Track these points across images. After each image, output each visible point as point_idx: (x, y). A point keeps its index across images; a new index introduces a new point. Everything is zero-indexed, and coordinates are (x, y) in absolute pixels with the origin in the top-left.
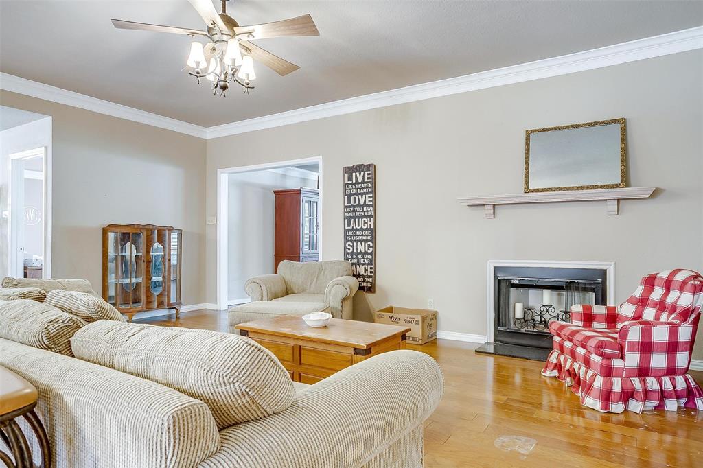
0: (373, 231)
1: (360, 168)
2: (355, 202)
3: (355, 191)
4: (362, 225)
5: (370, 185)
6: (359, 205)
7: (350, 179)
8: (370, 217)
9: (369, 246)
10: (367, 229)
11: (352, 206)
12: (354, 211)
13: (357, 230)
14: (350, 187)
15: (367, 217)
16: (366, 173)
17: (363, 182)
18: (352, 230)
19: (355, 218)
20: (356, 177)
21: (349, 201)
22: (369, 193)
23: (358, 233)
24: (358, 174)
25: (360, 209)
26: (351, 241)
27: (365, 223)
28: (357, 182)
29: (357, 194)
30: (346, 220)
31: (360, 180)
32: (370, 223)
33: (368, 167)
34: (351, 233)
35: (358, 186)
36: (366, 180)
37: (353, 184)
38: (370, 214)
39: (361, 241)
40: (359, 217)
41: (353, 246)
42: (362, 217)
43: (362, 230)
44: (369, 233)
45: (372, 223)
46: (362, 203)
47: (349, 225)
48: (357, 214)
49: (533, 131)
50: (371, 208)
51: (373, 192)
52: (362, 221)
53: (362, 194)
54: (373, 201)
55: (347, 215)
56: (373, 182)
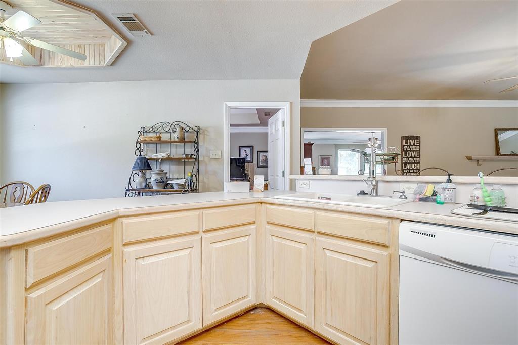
1: (412, 138)
2: (409, 155)
3: (409, 149)
4: (413, 167)
5: (418, 147)
6: (411, 157)
7: (406, 142)
8: (418, 163)
10: (416, 170)
11: (407, 157)
12: (408, 160)
13: (410, 170)
14: (406, 147)
15: (416, 163)
16: (416, 140)
17: (414, 145)
18: (407, 170)
19: (409, 163)
20: (410, 142)
21: (406, 154)
22: (417, 151)
23: (411, 171)
24: (411, 140)
25: (412, 159)
27: (415, 166)
28: (410, 145)
29: (411, 151)
30: (403, 165)
31: (412, 144)
33: (418, 138)
34: (406, 171)
35: (411, 147)
36: (416, 144)
37: (408, 145)
38: (418, 162)
40: (411, 163)
42: (413, 163)
43: (413, 170)
44: (418, 171)
45: (419, 166)
46: (413, 156)
47: (405, 167)
48: (410, 162)
50: (419, 159)
51: (420, 151)
52: (413, 165)
53: (413, 151)
54: (420, 155)
55: (404, 162)
56: (420, 145)
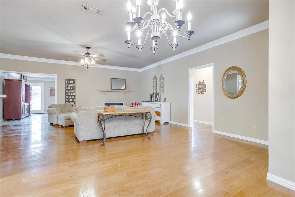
0: (75, 96)
1: (71, 80)
2: (69, 88)
4: (71, 94)
5: (74, 84)
6: (70, 89)
8: (74, 92)
9: (74, 100)
10: (73, 95)
13: (70, 95)
14: (67, 84)
15: (73, 92)
16: (73, 81)
17: (72, 83)
18: (68, 95)
21: (67, 88)
24: (70, 81)
26: (68, 98)
27: (72, 94)
28: (70, 83)
29: (70, 86)
30: (66, 93)
31: (71, 83)
32: (74, 94)
33: (74, 80)
34: (68, 96)
36: (73, 83)
37: (68, 83)
38: (74, 91)
39: (71, 99)
40: (70, 92)
41: (68, 100)
42: (71, 92)
43: (71, 95)
44: (74, 96)
46: (71, 89)
47: (67, 94)
48: (70, 91)
49: (112, 78)
51: (75, 86)
52: (71, 93)
53: (72, 86)
54: (75, 88)
55: (66, 91)
56: (75, 84)
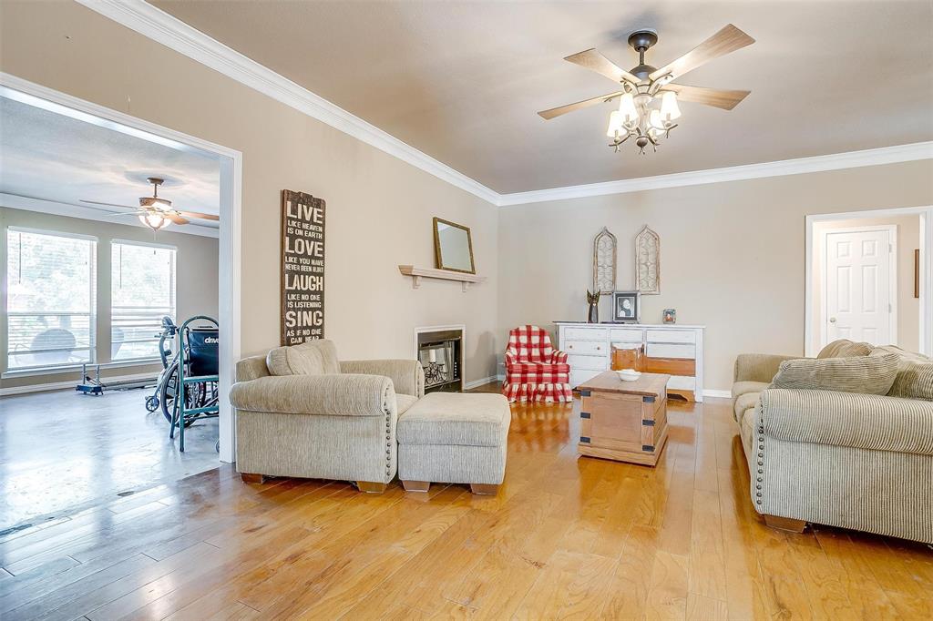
0: (321, 293)
1: (307, 200)
2: (299, 249)
3: (301, 233)
4: (309, 286)
5: (320, 229)
6: (305, 255)
7: (294, 211)
8: (319, 275)
9: (318, 317)
10: (315, 293)
11: (295, 255)
12: (298, 263)
13: (301, 292)
14: (293, 224)
15: (315, 274)
16: (315, 210)
17: (312, 222)
18: (296, 292)
19: (299, 273)
20: (303, 212)
21: (292, 246)
22: (317, 240)
23: (303, 297)
24: (305, 207)
25: (306, 261)
26: (294, 309)
27: (313, 282)
28: (303, 220)
29: (304, 238)
30: (286, 277)
31: (308, 218)
32: (318, 284)
33: (319, 203)
34: (293, 297)
35: (305, 226)
36: (315, 220)
37: (297, 220)
38: (319, 270)
39: (307, 310)
40: (305, 274)
41: (296, 318)
42: (310, 274)
43: (309, 292)
44: (318, 298)
45: (321, 284)
46: (310, 254)
47: (291, 284)
48: (303, 268)
50: (321, 262)
51: (323, 240)
52: (309, 279)
53: (311, 239)
54: (322, 252)
55: (288, 267)
56: (323, 226)
